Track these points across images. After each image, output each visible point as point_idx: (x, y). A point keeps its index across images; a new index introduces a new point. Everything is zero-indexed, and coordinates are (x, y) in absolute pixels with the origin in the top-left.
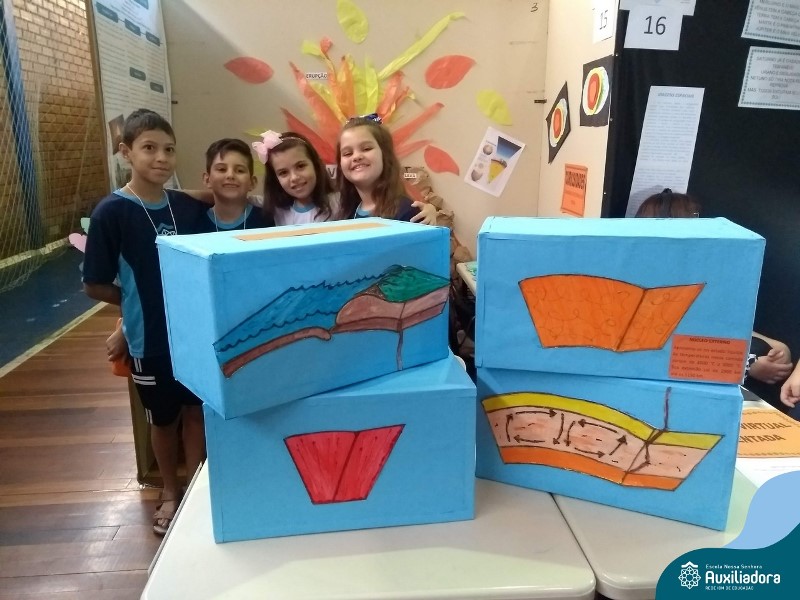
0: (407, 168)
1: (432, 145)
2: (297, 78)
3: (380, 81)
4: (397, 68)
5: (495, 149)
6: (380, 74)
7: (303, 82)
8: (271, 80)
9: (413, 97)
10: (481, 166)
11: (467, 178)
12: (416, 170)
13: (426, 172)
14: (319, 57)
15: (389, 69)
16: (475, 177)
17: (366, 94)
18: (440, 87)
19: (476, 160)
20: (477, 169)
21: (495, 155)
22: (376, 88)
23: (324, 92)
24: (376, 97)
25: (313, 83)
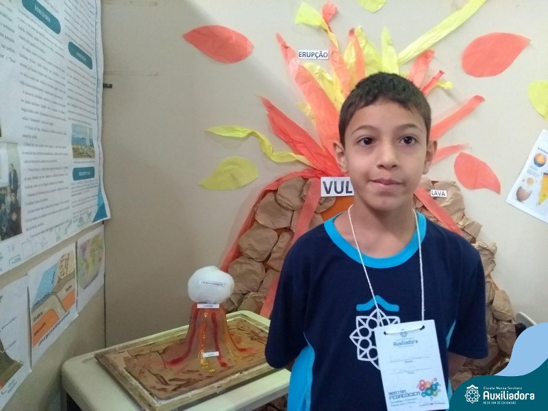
0: (434, 182)
1: (467, 152)
2: (286, 56)
3: (400, 63)
4: (425, 47)
8: (249, 59)
10: (530, 181)
11: (511, 197)
12: (445, 186)
13: (458, 190)
14: (319, 29)
15: (413, 48)
18: (480, 75)
19: (523, 174)
20: (525, 186)
25: (307, 65)
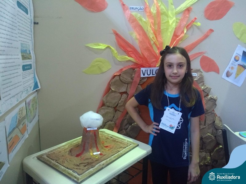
2: (124, 10)
4: (188, 6)
5: (241, 58)
6: (178, 9)
7: (128, 12)
8: (106, 10)
10: (232, 68)
12: (196, 71)
13: (201, 72)
16: (228, 75)
17: (168, 22)
19: (230, 65)
20: (230, 70)
21: (240, 62)
22: (174, 18)
24: (174, 24)
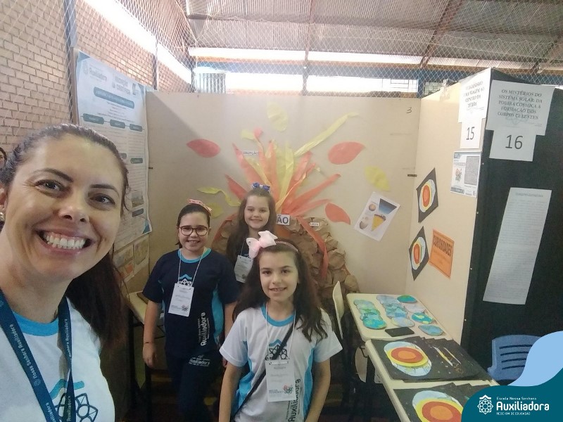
0: (312, 218)
1: (332, 203)
2: (237, 154)
3: (295, 158)
4: (308, 149)
5: (377, 207)
6: (296, 153)
7: (241, 157)
8: (218, 155)
9: (318, 169)
10: (367, 218)
11: (357, 226)
12: (319, 220)
13: (326, 222)
14: (253, 141)
15: (302, 150)
16: (362, 226)
17: (285, 166)
18: (339, 163)
19: (363, 214)
20: (364, 221)
21: (377, 211)
22: (292, 163)
23: (255, 164)
24: (292, 169)
25: (247, 158)
